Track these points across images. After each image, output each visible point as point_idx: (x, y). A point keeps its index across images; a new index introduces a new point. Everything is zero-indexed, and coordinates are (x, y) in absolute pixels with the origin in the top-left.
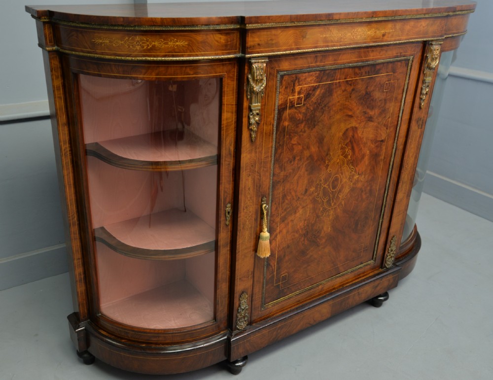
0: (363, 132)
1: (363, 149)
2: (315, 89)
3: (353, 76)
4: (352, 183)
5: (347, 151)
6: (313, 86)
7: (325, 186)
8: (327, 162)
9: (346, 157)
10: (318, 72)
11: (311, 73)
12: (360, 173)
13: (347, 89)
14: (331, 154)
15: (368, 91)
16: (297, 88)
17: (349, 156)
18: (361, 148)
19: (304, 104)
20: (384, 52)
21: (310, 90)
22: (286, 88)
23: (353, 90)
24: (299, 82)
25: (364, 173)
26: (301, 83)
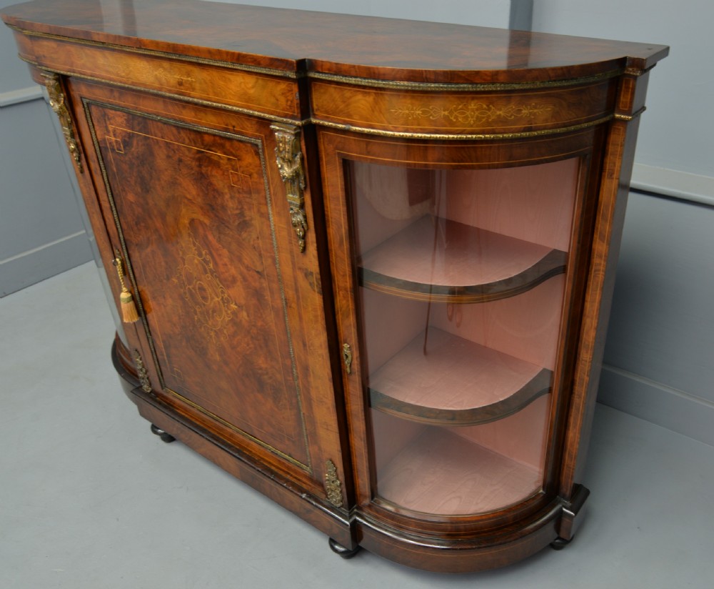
0: (219, 237)
1: (229, 266)
2: (131, 136)
3: (172, 138)
4: (229, 312)
5: (204, 253)
6: (126, 132)
7: (191, 287)
8: (181, 253)
9: (207, 263)
10: (125, 114)
11: (118, 113)
12: (237, 302)
13: (170, 155)
14: (183, 245)
15: (203, 172)
16: (111, 127)
17: (211, 265)
18: (226, 265)
19: (126, 154)
20: (203, 114)
21: (125, 136)
22: (98, 122)
23: (180, 161)
24: (109, 119)
25: (244, 307)
26: (111, 121)
